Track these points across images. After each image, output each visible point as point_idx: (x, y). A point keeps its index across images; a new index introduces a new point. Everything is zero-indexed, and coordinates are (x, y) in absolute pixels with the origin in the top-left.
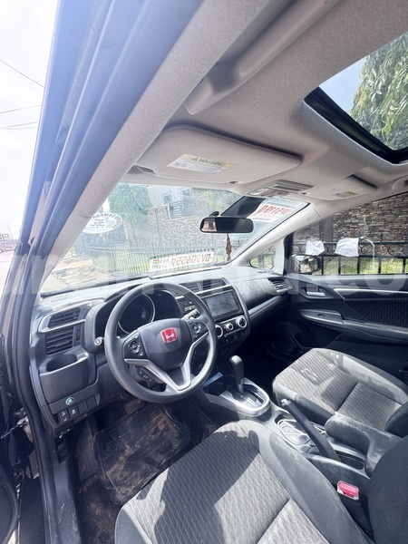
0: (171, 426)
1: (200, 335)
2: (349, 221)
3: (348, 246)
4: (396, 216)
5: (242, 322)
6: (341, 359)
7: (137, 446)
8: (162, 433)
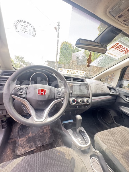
1: (60, 98)
5: (87, 101)
7: (34, 134)
8: (44, 134)
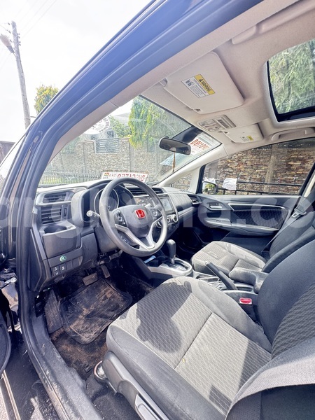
0: (116, 294)
1: (157, 218)
2: (227, 170)
3: (231, 183)
4: (255, 170)
5: (175, 219)
6: (230, 246)
7: (92, 308)
8: (110, 299)
